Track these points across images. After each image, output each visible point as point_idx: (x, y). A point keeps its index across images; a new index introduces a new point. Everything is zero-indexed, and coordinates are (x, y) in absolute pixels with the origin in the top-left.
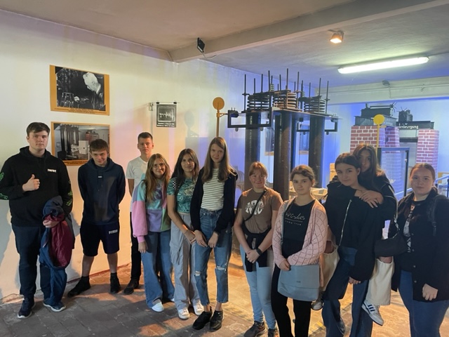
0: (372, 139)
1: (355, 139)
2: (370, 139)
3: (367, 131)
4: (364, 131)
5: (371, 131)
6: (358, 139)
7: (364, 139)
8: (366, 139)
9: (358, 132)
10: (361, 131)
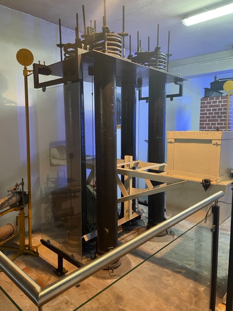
0: (221, 109)
1: (204, 110)
2: (219, 109)
3: (216, 102)
4: (214, 102)
5: (220, 102)
6: (207, 110)
7: (213, 110)
8: (216, 110)
9: (208, 103)
10: (210, 103)
